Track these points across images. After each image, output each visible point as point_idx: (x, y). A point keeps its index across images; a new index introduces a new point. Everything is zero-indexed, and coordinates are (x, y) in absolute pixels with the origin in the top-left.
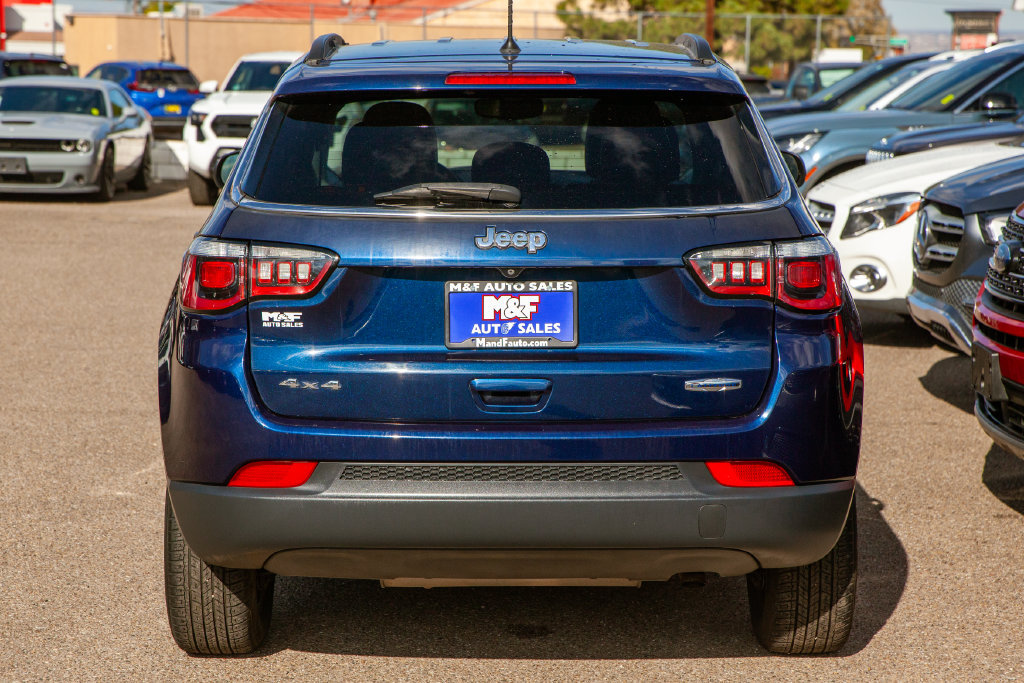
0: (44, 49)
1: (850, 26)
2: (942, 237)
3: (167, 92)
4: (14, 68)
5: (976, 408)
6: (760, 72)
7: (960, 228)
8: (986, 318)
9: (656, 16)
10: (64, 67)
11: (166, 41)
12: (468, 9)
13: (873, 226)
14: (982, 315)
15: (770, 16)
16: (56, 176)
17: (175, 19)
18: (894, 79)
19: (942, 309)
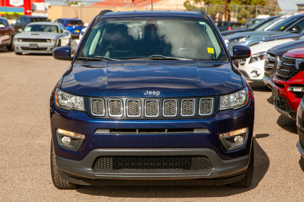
0: (42, 15)
1: (268, 9)
2: (271, 62)
3: (76, 27)
4: (34, 20)
5: (274, 104)
6: (241, 22)
7: (274, 60)
8: (276, 81)
9: (212, 6)
10: (47, 20)
11: (76, 13)
12: (159, 4)
13: (257, 60)
14: (275, 80)
15: (244, 6)
16: (45, 49)
17: (78, 7)
18: (270, 23)
19: (270, 80)
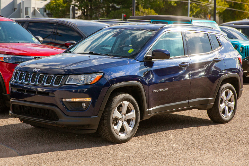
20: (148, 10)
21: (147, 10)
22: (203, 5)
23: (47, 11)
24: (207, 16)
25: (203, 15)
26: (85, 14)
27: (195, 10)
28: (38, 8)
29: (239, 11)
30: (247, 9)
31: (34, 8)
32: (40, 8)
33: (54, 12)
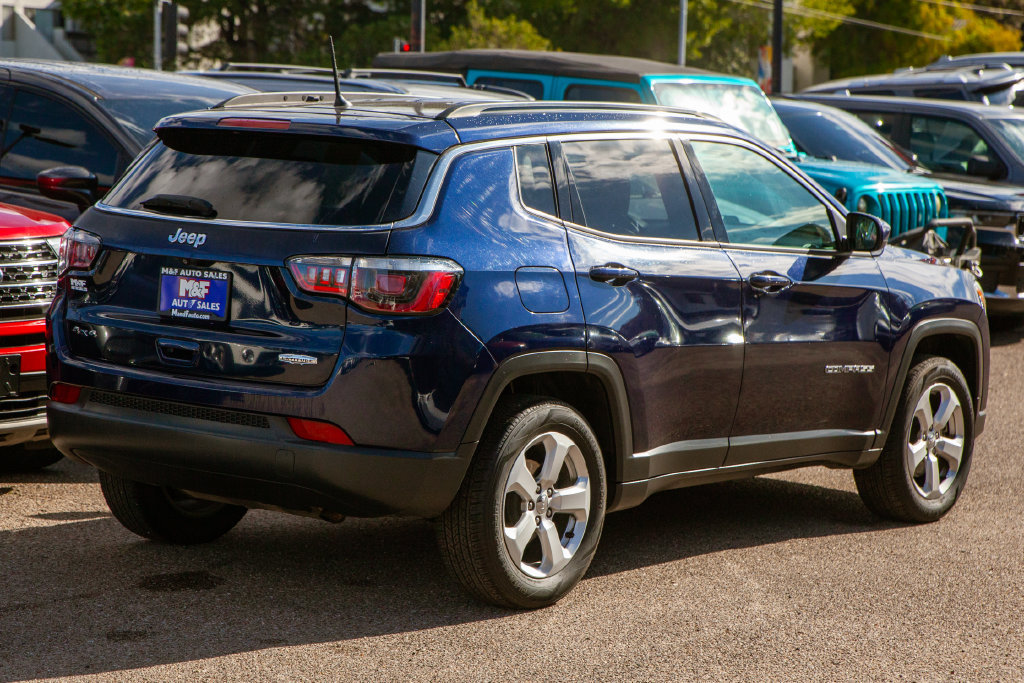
20: (508, 24)
21: (504, 22)
22: (743, 7)
23: (69, 23)
24: (760, 52)
25: (744, 50)
26: (236, 37)
27: (711, 26)
28: (27, 10)
29: (896, 35)
30: (932, 24)
31: (12, 8)
32: (37, 10)
33: (101, 26)
